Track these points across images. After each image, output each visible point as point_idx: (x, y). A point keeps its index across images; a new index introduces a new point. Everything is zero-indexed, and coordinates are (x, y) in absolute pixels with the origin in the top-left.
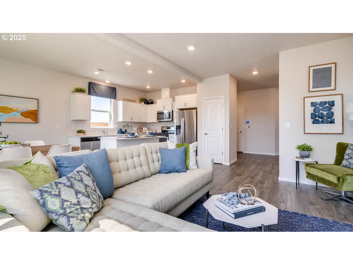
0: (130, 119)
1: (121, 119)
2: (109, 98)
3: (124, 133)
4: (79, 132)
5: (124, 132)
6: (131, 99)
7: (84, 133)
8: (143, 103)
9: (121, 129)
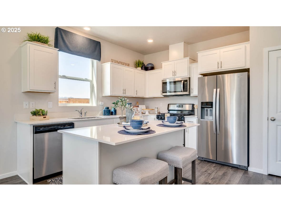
0: (122, 92)
1: (107, 92)
2: (89, 58)
3: (112, 114)
4: (35, 113)
5: (112, 112)
6: (123, 62)
7: (43, 115)
8: (140, 68)
9: (108, 108)
